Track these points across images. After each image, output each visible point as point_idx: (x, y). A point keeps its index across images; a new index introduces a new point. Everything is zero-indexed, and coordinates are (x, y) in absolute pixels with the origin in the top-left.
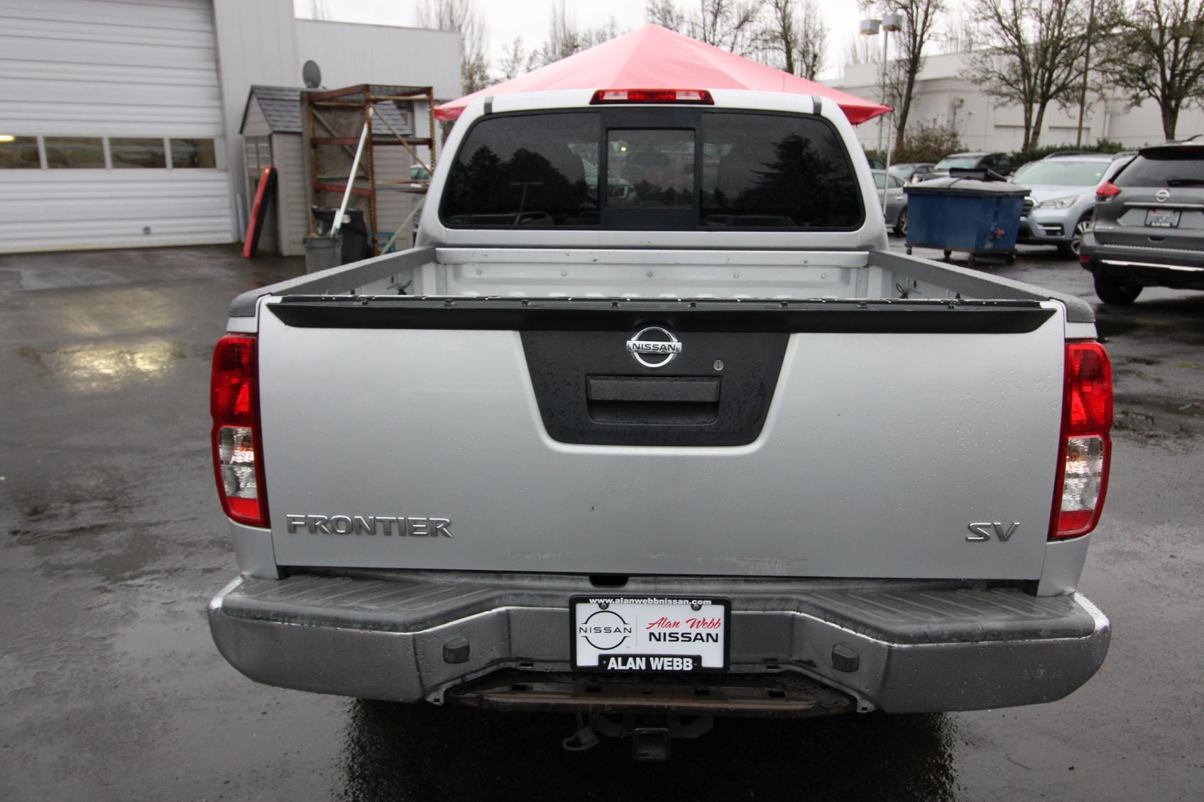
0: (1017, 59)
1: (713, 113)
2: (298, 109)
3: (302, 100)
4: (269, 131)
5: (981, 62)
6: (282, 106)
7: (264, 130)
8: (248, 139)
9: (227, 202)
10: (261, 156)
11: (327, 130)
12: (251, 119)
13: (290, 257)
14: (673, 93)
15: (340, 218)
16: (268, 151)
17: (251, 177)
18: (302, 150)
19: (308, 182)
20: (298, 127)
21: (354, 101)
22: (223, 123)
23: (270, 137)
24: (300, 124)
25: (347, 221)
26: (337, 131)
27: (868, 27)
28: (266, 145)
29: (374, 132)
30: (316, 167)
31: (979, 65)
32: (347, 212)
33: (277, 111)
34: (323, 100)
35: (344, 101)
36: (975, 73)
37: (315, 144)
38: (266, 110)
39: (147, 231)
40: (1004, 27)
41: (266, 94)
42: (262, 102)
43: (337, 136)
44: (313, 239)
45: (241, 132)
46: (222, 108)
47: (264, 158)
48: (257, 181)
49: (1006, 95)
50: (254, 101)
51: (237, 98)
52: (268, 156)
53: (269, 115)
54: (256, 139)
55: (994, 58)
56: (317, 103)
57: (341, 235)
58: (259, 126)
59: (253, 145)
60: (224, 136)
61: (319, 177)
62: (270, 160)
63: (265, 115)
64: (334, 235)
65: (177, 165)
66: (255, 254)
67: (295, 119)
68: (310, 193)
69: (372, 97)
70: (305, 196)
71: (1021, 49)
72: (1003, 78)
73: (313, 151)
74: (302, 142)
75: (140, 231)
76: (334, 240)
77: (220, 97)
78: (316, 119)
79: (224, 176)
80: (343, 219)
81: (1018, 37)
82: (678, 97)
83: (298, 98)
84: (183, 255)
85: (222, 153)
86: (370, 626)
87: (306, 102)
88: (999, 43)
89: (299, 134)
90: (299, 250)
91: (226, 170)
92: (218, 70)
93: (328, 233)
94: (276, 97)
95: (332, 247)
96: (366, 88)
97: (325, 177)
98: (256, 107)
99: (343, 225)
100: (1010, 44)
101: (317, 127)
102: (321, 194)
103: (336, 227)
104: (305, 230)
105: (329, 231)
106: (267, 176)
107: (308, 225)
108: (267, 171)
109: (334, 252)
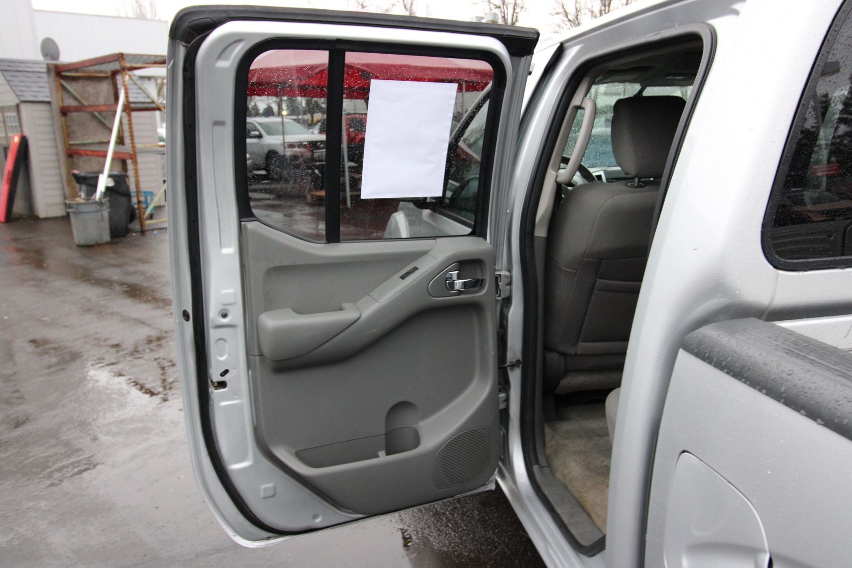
2: (46, 79)
3: (49, 71)
4: (17, 101)
6: (27, 77)
7: (11, 100)
10: (9, 124)
11: (75, 99)
13: (47, 219)
15: (104, 182)
16: (17, 119)
18: (52, 118)
19: (61, 148)
20: (47, 96)
21: (101, 72)
23: (17, 106)
24: (48, 94)
25: (111, 184)
26: (86, 99)
28: (14, 114)
29: (131, 100)
30: (67, 134)
32: (110, 176)
33: (22, 82)
34: (70, 71)
35: (90, 72)
37: (64, 112)
38: (12, 81)
40: (570, 21)
41: (10, 66)
42: (5, 73)
43: (86, 104)
44: (79, 204)
47: (12, 127)
48: (6, 149)
52: (17, 124)
53: (15, 86)
54: (2, 109)
56: (64, 74)
57: (108, 199)
58: (5, 97)
61: (71, 142)
62: (19, 129)
63: (11, 86)
64: (100, 199)
66: (11, 218)
67: (44, 89)
68: (63, 157)
69: (128, 65)
70: (58, 161)
73: (63, 119)
74: (51, 111)
76: (100, 203)
78: (64, 89)
80: (107, 183)
83: (45, 70)
87: (53, 74)
89: (49, 103)
90: (59, 212)
93: (93, 197)
94: (20, 69)
95: (100, 211)
96: (121, 57)
97: (78, 142)
99: (108, 189)
101: (66, 96)
102: (75, 159)
103: (101, 191)
104: (60, 192)
105: (94, 195)
106: (17, 145)
107: (63, 188)
108: (17, 139)
109: (102, 215)
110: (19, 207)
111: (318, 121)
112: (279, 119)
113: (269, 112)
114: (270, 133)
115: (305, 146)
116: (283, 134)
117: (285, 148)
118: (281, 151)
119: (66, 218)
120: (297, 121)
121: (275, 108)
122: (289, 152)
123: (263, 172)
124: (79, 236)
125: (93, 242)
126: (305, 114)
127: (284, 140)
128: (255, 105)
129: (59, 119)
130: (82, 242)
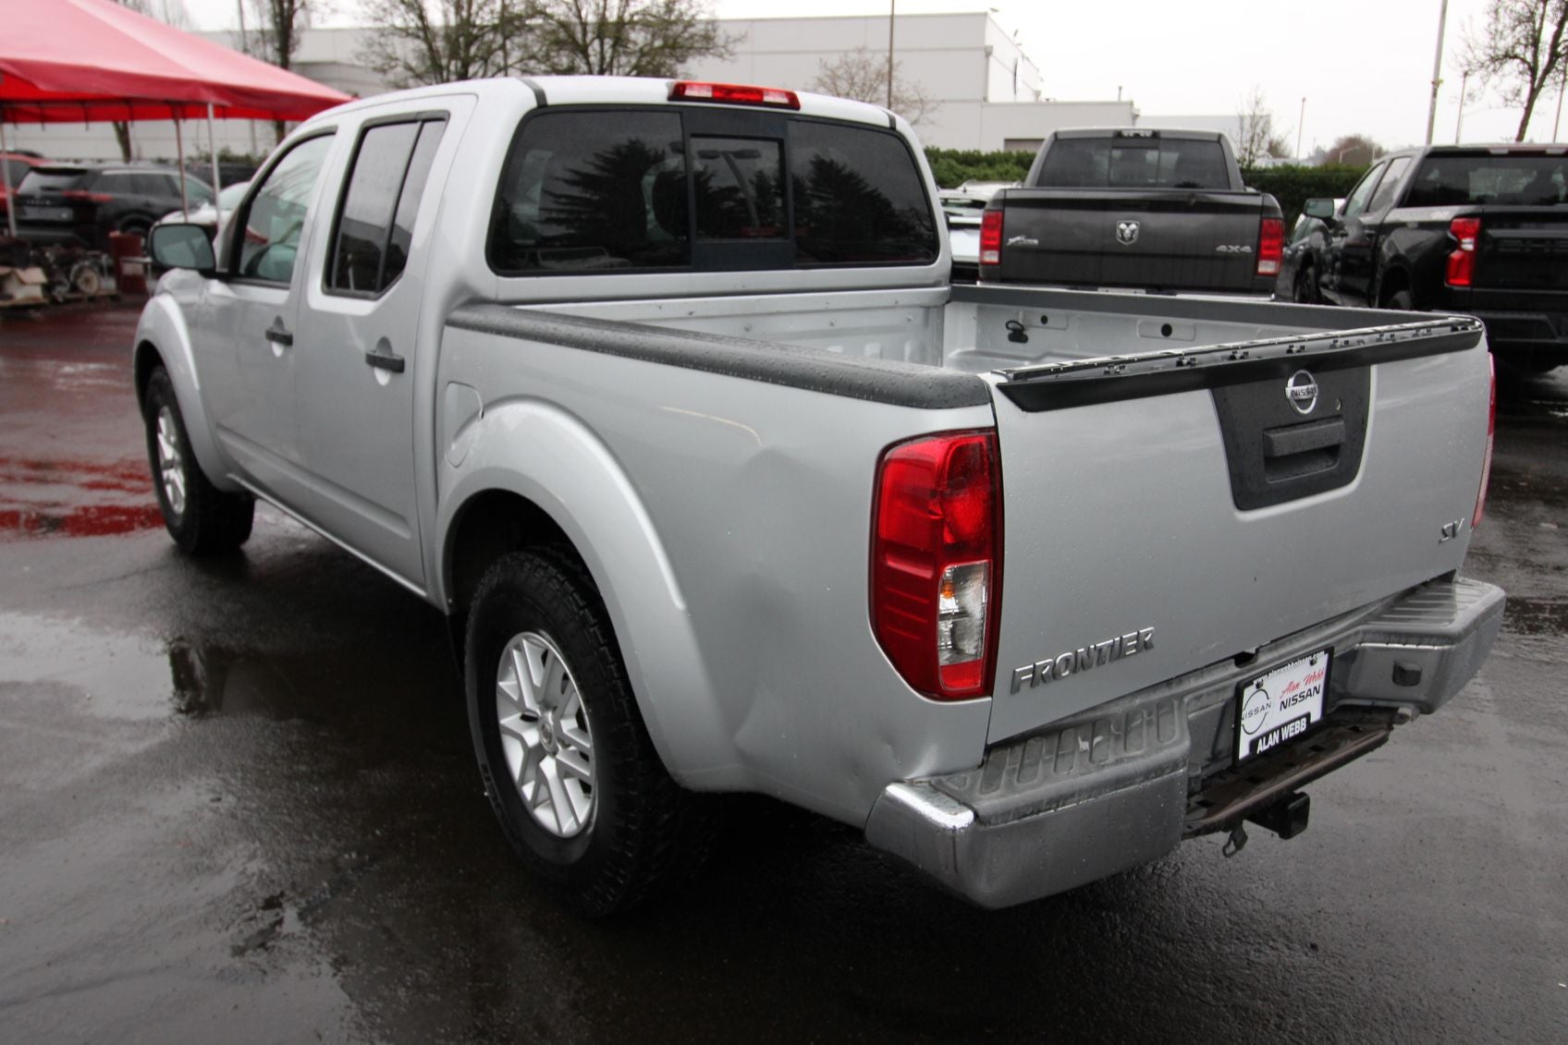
0: (424, 46)
1: (798, 121)
5: (380, 44)
14: (760, 92)
36: (373, 58)
55: (396, 40)
71: (425, 31)
72: (409, 68)
81: (422, 17)
82: (767, 99)
86: (1153, 775)
88: (399, 23)
100: (412, 24)
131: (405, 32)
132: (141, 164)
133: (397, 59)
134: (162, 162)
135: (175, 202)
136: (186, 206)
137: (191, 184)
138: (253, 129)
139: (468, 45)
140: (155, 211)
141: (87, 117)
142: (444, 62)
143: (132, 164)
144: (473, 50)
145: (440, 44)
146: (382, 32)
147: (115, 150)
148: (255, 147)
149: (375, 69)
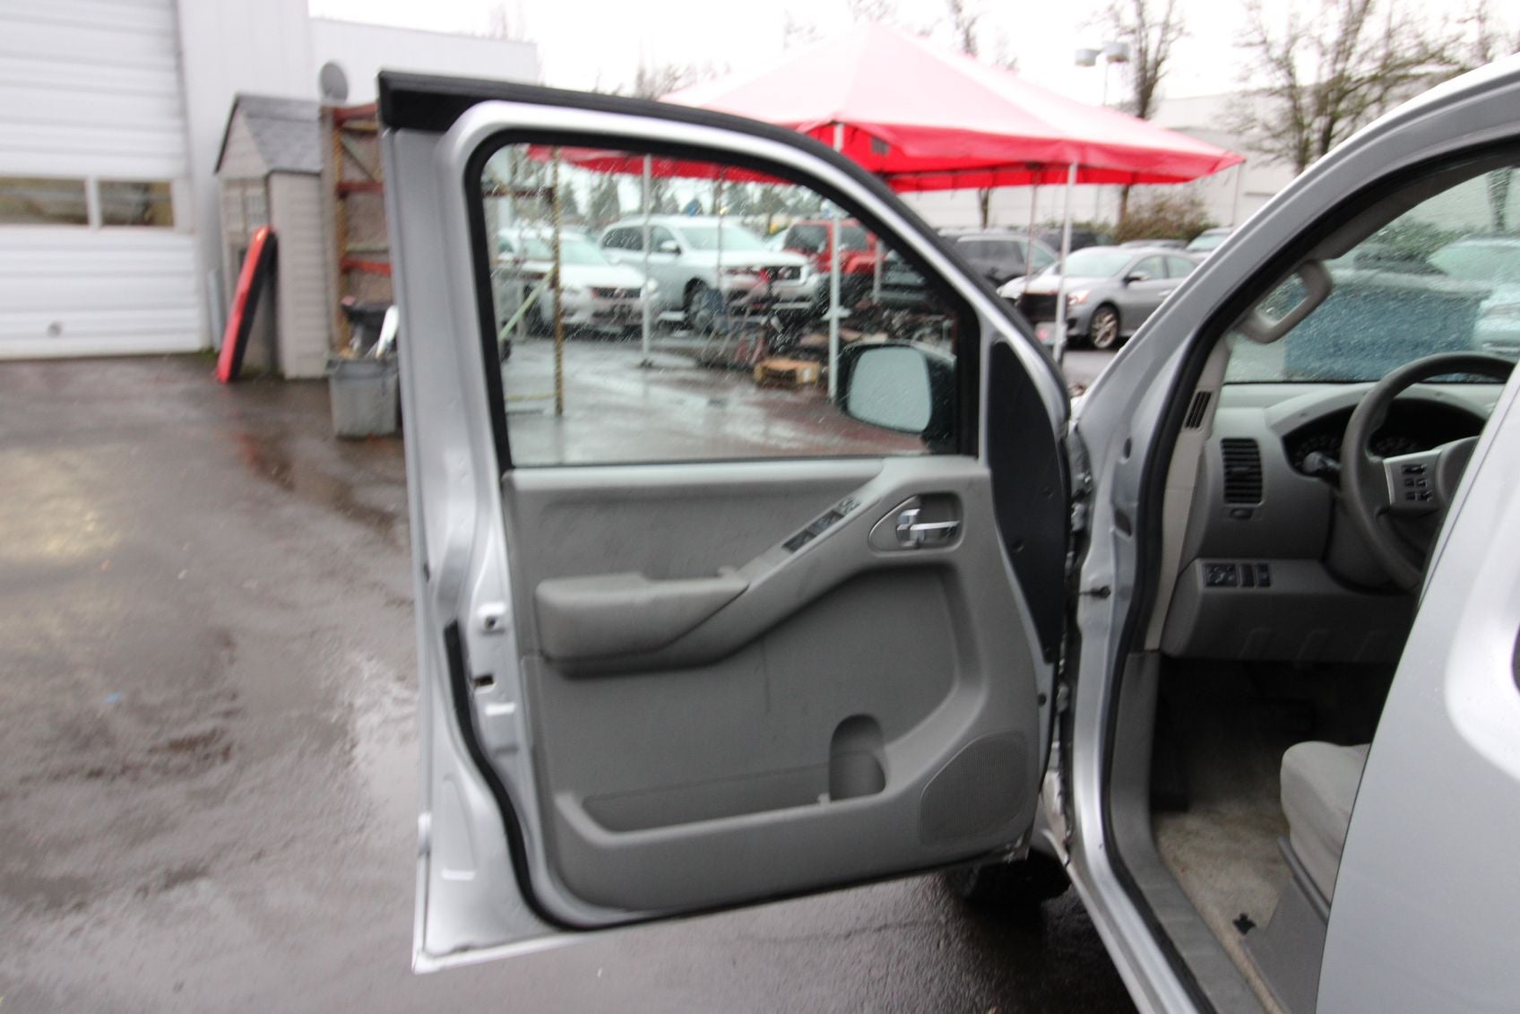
0: (1287, 104)
2: (316, 133)
3: (323, 118)
4: (264, 171)
5: (1240, 106)
6: (288, 129)
7: (257, 167)
8: (230, 183)
9: (192, 283)
10: (251, 210)
11: (362, 169)
12: (233, 149)
13: (297, 381)
16: (263, 202)
17: (233, 246)
18: (322, 201)
19: (332, 256)
20: (316, 163)
22: (188, 155)
23: (266, 180)
24: (318, 159)
26: (379, 170)
27: (1083, 57)
28: (259, 193)
30: (345, 230)
31: (1236, 110)
33: (280, 137)
34: (356, 119)
36: (1231, 120)
37: (343, 192)
38: (262, 135)
39: (55, 330)
40: (1272, 60)
41: (261, 109)
42: (253, 120)
43: (379, 180)
44: (345, 362)
45: (218, 167)
46: (186, 130)
47: (255, 214)
48: (242, 254)
49: (1270, 151)
50: (240, 119)
51: (211, 116)
52: (263, 210)
53: (267, 143)
54: (244, 183)
55: (1259, 100)
56: (346, 124)
57: (396, 355)
58: (246, 160)
59: (235, 193)
60: (188, 176)
61: (351, 246)
62: (265, 217)
63: (259, 143)
64: (384, 354)
65: (110, 220)
66: (238, 375)
67: (312, 150)
68: (333, 272)
70: (326, 277)
71: (1292, 91)
72: (1266, 127)
73: (339, 205)
74: (321, 188)
75: (44, 328)
76: (383, 363)
77: (183, 112)
78: (344, 150)
79: (186, 241)
80: (398, 326)
81: (1291, 74)
83: (317, 117)
84: (114, 372)
85: (183, 204)
87: (329, 124)
89: (318, 175)
90: (315, 369)
91: (191, 232)
92: (180, 68)
93: (372, 350)
94: (276, 114)
95: (380, 376)
97: (361, 246)
98: (242, 130)
100: (1279, 83)
101: (348, 165)
102: (355, 276)
103: (386, 341)
104: (323, 334)
105: (374, 347)
106: (261, 243)
107: (329, 327)
108: (261, 236)
109: (384, 385)
110: (254, 354)
111: (780, 230)
112: (713, 222)
113: (694, 209)
114: (696, 245)
115: (755, 273)
116: (720, 247)
117: (720, 275)
118: (713, 281)
119: (324, 381)
120: (744, 225)
121: (707, 202)
122: (727, 284)
123: (679, 316)
124: (342, 419)
125: (365, 432)
126: (758, 213)
127: (719, 259)
128: (673, 196)
129: (332, 205)
130: (346, 431)
131: (1272, 92)
132: (995, 231)
133: (1254, 120)
134: (1012, 228)
135: (1018, 268)
136: (1030, 271)
137: (1036, 249)
138: (1098, 197)
139: (1339, 100)
140: (1000, 276)
141: (955, 185)
142: (1307, 121)
143: (986, 231)
144: (1342, 106)
145: (1306, 101)
146: (1245, 94)
147: (975, 217)
148: (1097, 215)
149: (1230, 132)
